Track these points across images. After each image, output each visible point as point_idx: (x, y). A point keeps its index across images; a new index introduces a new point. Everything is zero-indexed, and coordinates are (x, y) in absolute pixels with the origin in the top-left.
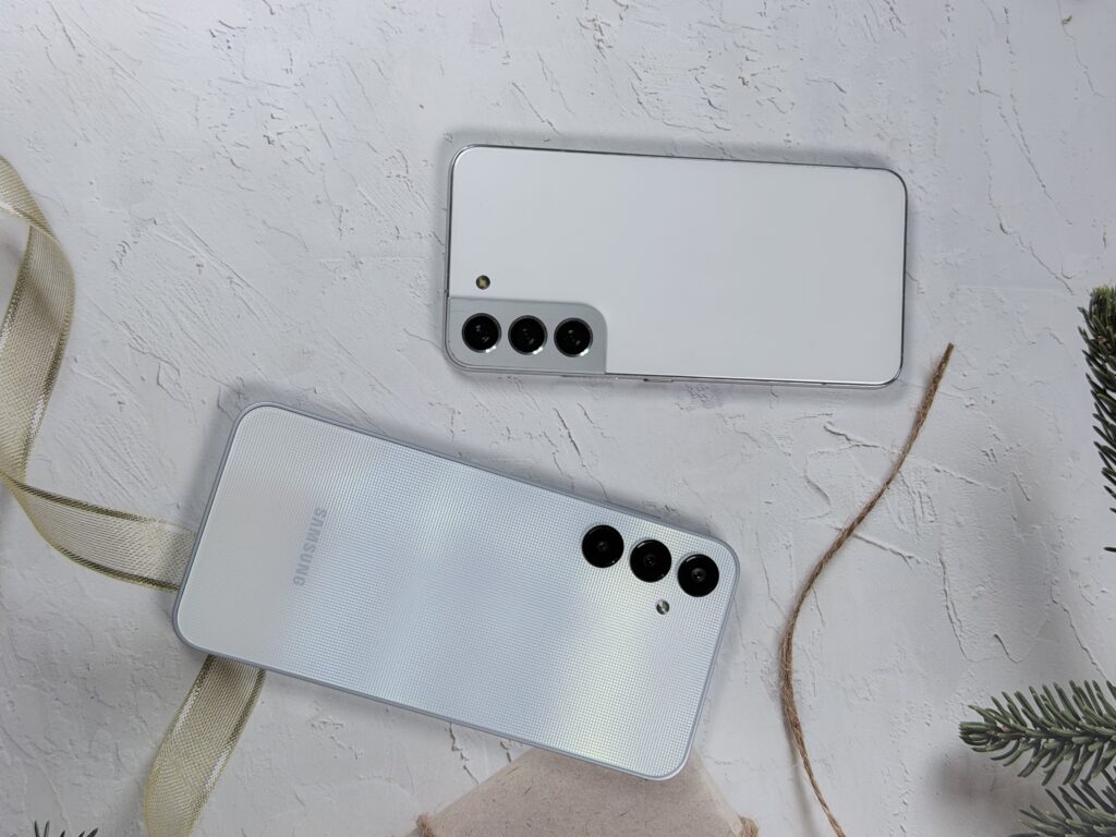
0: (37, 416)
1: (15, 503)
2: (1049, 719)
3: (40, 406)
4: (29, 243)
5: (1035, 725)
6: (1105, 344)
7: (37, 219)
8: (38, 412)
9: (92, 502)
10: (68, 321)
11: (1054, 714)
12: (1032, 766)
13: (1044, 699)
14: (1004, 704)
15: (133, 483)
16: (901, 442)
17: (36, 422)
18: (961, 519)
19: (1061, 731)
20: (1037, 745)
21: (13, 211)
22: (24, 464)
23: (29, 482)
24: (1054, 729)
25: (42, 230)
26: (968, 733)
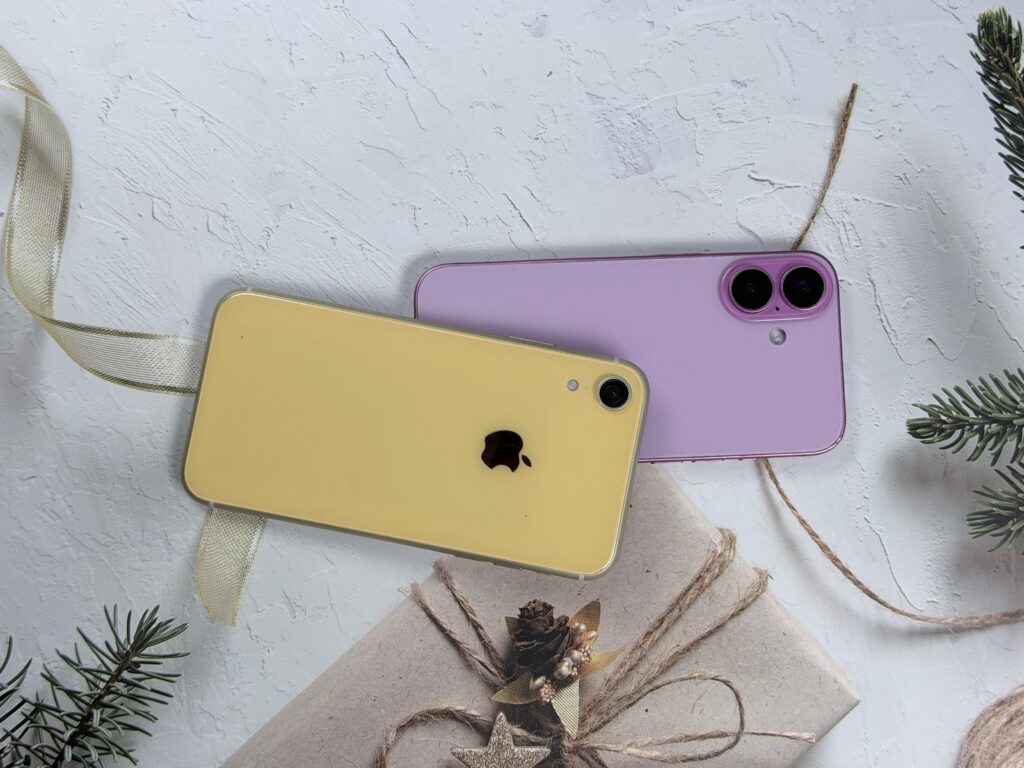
0: (55, 260)
1: (49, 336)
2: (989, 406)
3: (57, 250)
4: (26, 111)
5: (977, 413)
6: (997, 63)
7: (30, 90)
8: (56, 255)
9: (114, 328)
10: (69, 173)
11: (994, 402)
12: (979, 451)
13: (983, 390)
14: (945, 399)
15: (146, 307)
16: (820, 178)
17: (55, 264)
18: (884, 241)
19: (1001, 416)
20: (981, 431)
21: (9, 86)
22: (50, 303)
23: (56, 317)
24: (995, 414)
25: (36, 99)
26: (915, 429)
